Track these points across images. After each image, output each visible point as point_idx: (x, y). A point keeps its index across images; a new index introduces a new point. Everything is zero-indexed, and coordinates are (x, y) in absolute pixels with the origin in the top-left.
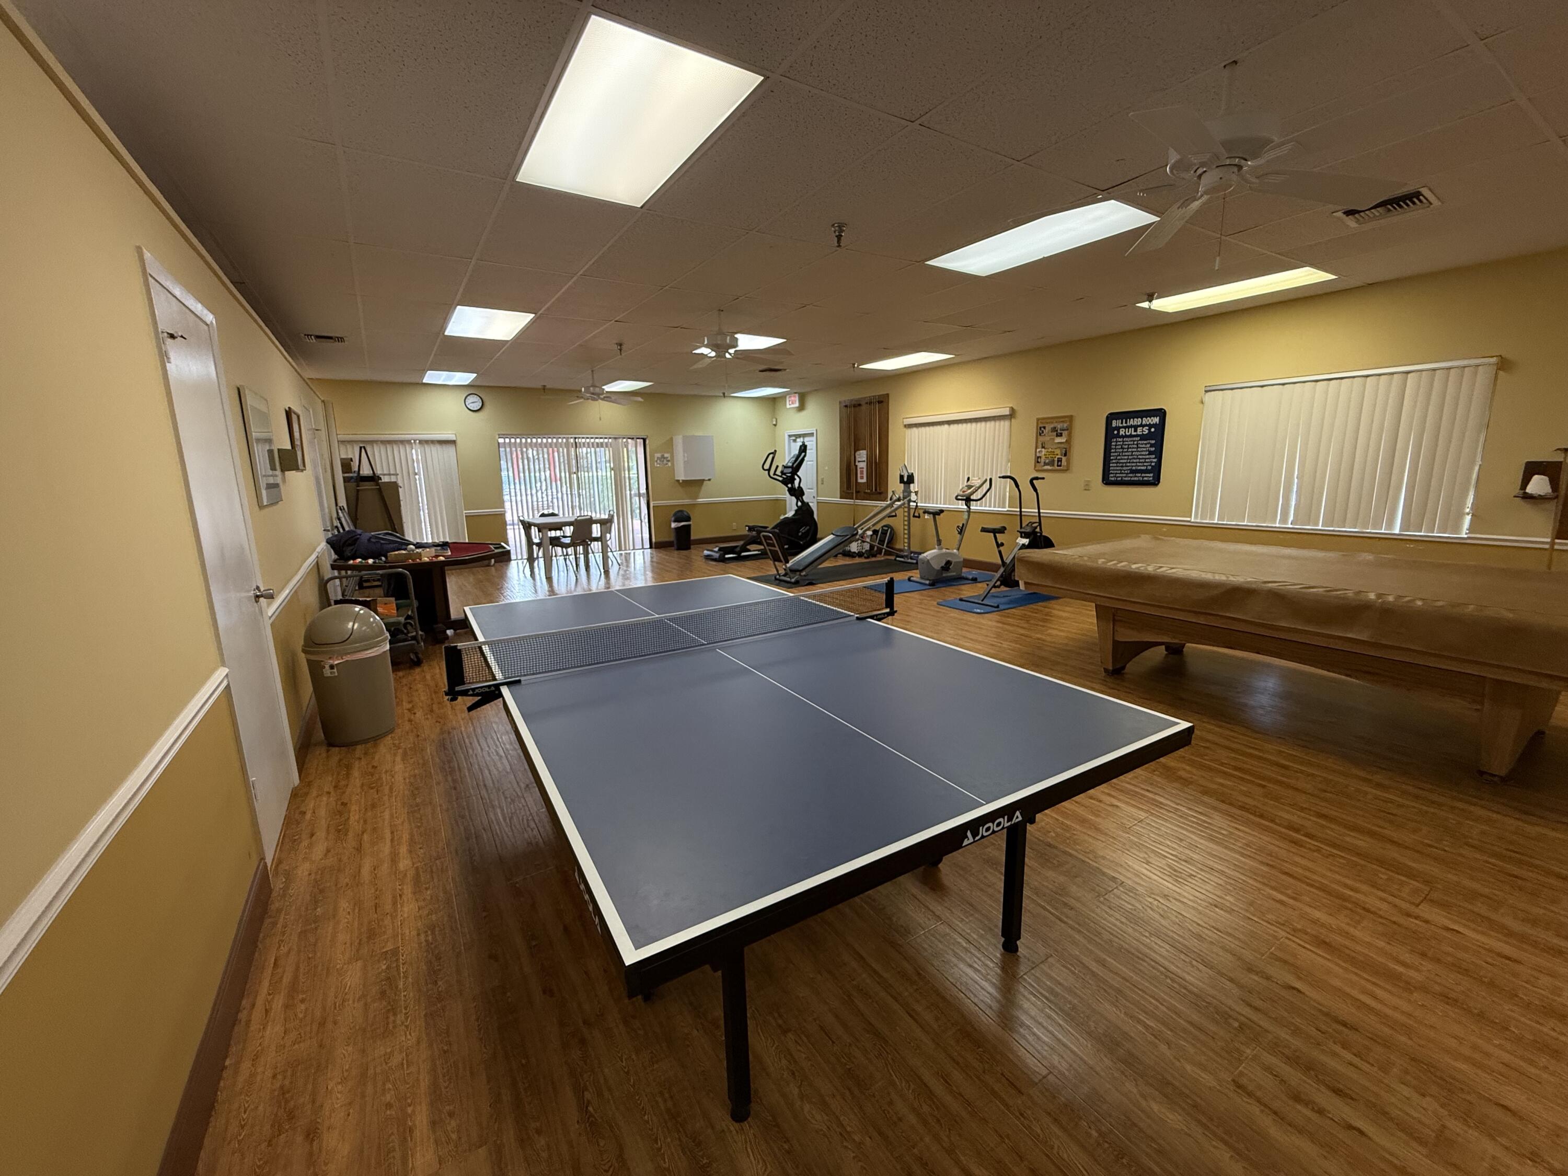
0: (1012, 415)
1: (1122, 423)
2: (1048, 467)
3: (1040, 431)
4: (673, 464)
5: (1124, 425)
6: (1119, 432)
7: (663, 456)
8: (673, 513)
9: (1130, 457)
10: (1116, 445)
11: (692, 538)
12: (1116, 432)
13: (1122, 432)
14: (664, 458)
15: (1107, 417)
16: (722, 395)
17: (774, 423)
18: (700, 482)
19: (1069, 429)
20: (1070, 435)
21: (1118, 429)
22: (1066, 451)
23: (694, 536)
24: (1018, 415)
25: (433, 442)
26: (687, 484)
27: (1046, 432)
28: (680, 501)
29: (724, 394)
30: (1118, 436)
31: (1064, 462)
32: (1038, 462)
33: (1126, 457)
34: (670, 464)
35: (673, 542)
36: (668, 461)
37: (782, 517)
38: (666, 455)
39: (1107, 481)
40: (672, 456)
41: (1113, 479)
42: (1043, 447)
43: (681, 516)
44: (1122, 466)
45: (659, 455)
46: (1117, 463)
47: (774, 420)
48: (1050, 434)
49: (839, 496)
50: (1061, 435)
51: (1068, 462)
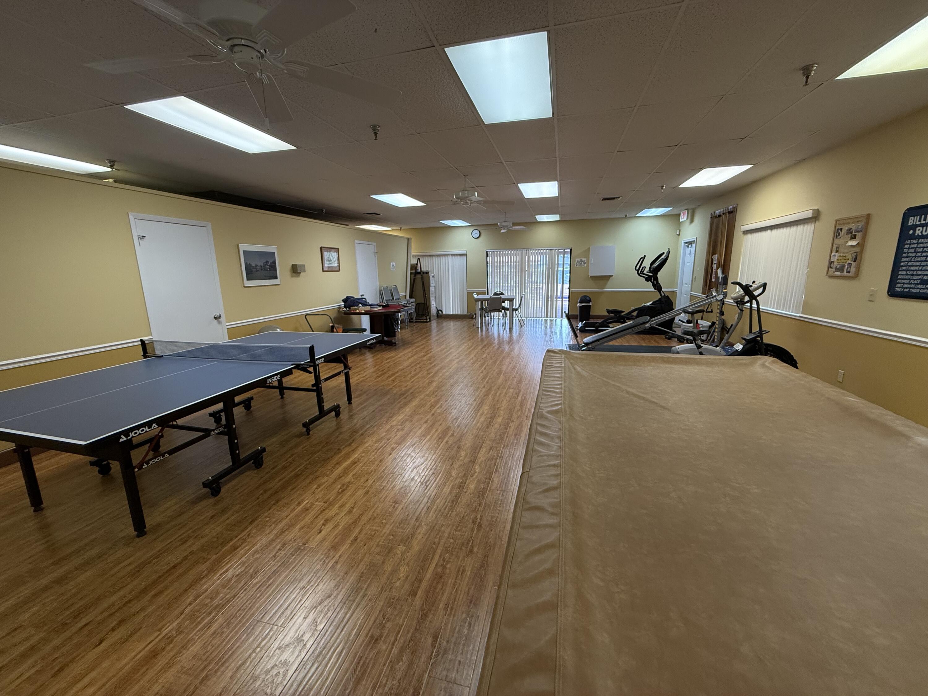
0: (816, 217)
1: (920, 221)
2: (838, 273)
3: (837, 233)
4: (588, 266)
5: (923, 222)
6: (915, 231)
7: (581, 260)
8: (581, 296)
9: (923, 264)
10: (909, 248)
11: (591, 314)
12: (911, 232)
13: (918, 232)
14: (582, 261)
15: (905, 214)
16: (624, 216)
17: (678, 233)
18: (608, 278)
19: (864, 231)
20: (864, 239)
21: (914, 227)
22: (856, 256)
23: (592, 313)
24: (823, 217)
25: (457, 255)
26: (596, 278)
27: (841, 234)
28: (589, 289)
29: (626, 216)
30: (914, 237)
31: (853, 269)
32: (831, 268)
33: (918, 264)
34: (585, 265)
35: (578, 315)
36: (585, 263)
37: (643, 305)
38: (583, 260)
39: (893, 293)
40: (588, 260)
41: (899, 290)
42: (837, 251)
43: (585, 299)
44: (912, 275)
45: (579, 260)
46: (906, 271)
47: (678, 231)
48: (846, 236)
49: (701, 292)
50: (853, 238)
51: (858, 268)
